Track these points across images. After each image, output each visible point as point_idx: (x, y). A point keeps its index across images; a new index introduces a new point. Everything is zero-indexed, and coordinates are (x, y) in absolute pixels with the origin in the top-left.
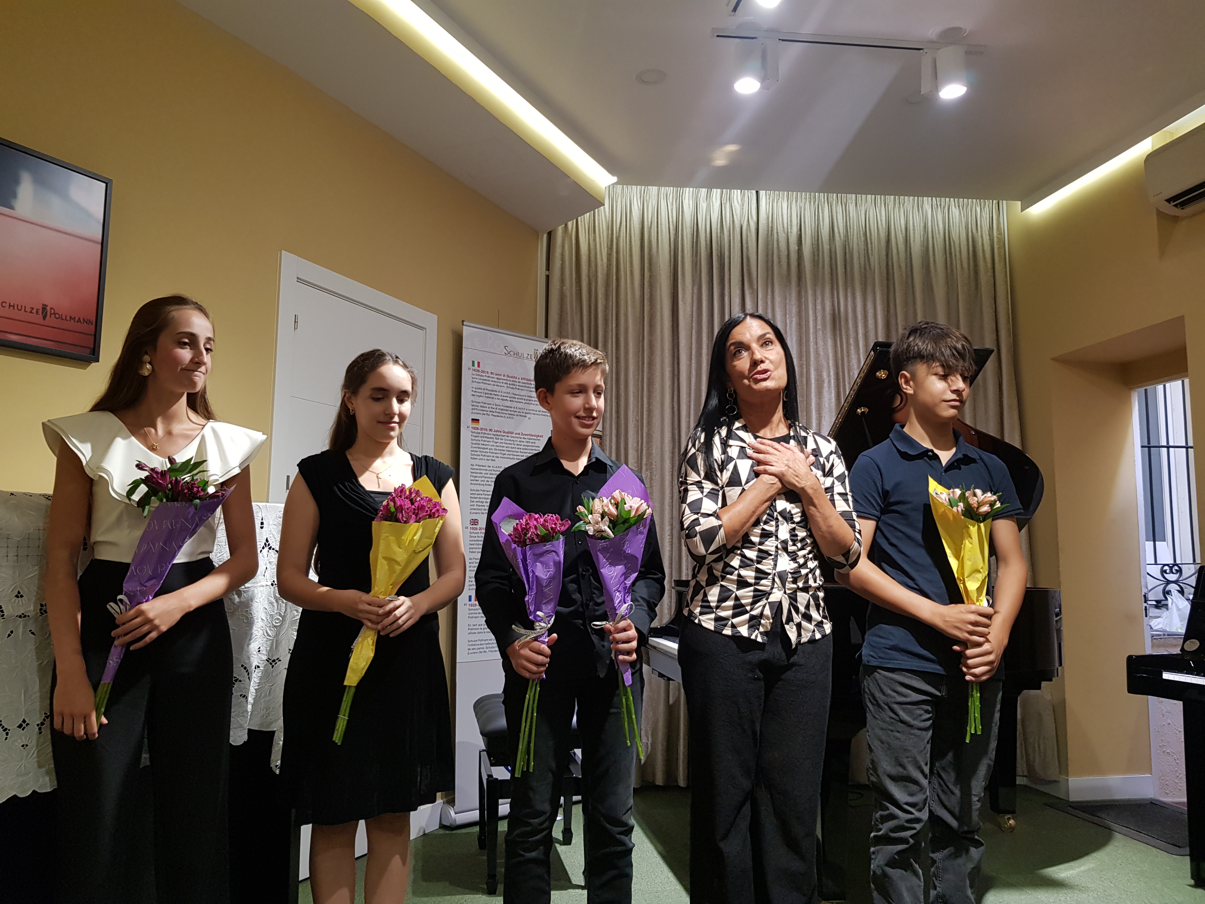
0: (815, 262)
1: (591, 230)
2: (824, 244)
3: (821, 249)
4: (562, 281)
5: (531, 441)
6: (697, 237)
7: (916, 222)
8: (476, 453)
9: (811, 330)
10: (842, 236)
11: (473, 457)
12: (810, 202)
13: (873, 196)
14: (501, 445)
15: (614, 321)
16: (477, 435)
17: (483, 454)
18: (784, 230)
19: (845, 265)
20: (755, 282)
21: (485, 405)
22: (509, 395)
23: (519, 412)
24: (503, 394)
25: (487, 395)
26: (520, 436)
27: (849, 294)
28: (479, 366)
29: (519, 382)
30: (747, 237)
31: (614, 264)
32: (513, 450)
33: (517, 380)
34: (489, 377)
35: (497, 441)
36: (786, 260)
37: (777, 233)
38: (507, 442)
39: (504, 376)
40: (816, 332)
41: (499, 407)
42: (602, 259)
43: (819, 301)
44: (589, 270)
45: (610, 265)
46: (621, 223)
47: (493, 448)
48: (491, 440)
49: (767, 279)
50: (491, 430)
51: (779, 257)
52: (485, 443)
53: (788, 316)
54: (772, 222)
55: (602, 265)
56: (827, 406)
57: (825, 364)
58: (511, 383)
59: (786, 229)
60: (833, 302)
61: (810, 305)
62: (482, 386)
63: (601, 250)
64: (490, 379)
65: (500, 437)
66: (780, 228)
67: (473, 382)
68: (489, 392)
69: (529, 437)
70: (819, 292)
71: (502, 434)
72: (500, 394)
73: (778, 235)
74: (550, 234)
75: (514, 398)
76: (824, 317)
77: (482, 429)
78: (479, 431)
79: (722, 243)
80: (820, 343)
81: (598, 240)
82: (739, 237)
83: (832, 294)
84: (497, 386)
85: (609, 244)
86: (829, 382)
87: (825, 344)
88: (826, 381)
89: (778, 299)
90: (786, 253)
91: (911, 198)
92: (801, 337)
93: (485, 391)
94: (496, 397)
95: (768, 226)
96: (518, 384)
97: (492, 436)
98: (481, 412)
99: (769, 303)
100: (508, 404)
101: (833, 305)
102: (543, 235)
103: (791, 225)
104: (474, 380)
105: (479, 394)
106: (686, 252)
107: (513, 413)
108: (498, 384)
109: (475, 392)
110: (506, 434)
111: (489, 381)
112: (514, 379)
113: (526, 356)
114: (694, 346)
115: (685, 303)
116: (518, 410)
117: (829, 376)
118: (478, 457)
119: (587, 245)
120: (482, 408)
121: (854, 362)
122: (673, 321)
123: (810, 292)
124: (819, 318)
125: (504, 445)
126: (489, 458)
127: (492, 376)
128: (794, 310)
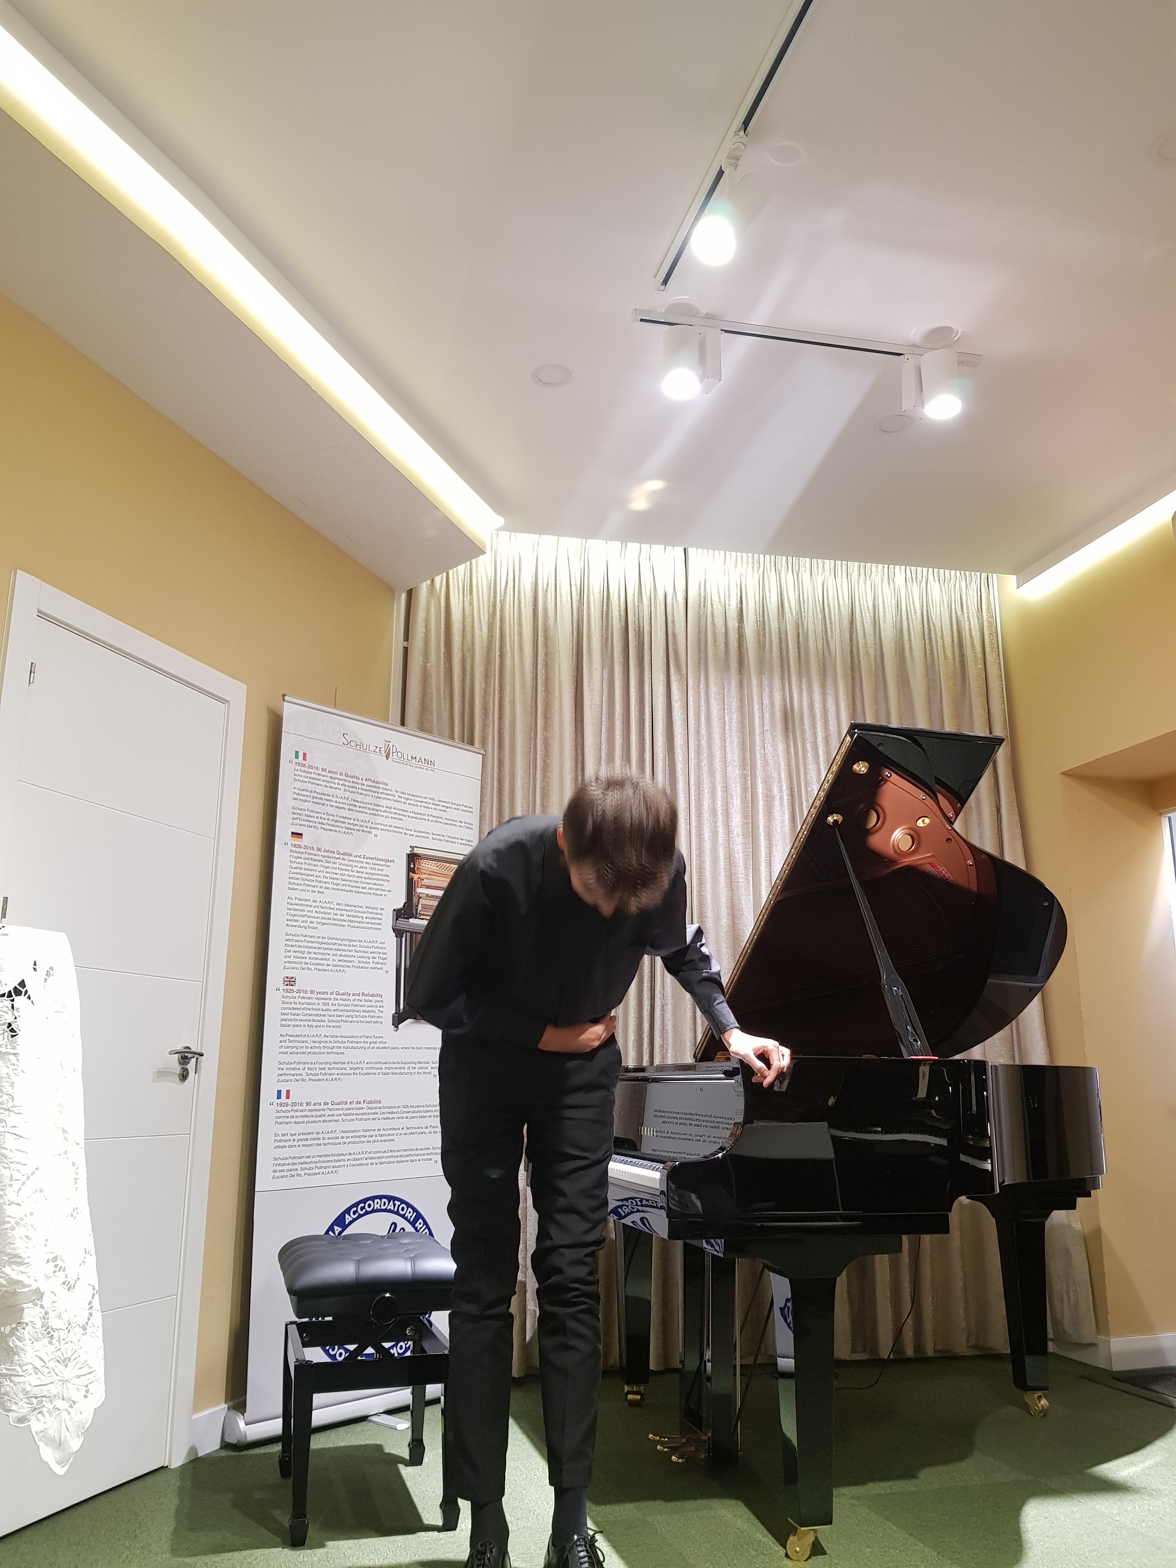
0: (761, 645)
1: (467, 592)
2: (772, 622)
3: (767, 628)
4: (426, 655)
5: (377, 867)
6: (608, 606)
7: (887, 597)
8: (296, 882)
9: (757, 731)
10: (794, 612)
11: (291, 886)
12: (753, 568)
13: (832, 561)
14: (333, 871)
15: (496, 712)
16: (298, 855)
17: (307, 883)
18: (720, 601)
19: (799, 649)
20: (684, 665)
21: (311, 814)
22: (347, 802)
23: (361, 826)
24: (338, 800)
25: (315, 800)
26: (362, 860)
27: (804, 687)
28: (305, 759)
29: (364, 785)
30: (673, 609)
31: (498, 635)
32: (351, 879)
33: (360, 781)
34: (319, 775)
35: (328, 865)
36: (724, 640)
37: (712, 604)
38: (341, 867)
39: (341, 774)
40: (763, 733)
41: (331, 818)
42: (481, 629)
43: (766, 694)
44: (463, 643)
45: (492, 637)
46: (507, 583)
47: (322, 875)
48: (319, 863)
49: (699, 663)
50: (319, 849)
51: (714, 634)
52: (310, 867)
53: (726, 711)
54: (705, 590)
55: (481, 636)
56: (779, 830)
57: (775, 776)
58: (351, 784)
59: (722, 600)
60: (784, 695)
61: (755, 698)
62: (310, 787)
63: (480, 617)
64: (320, 777)
65: (332, 860)
66: (715, 598)
67: (295, 780)
68: (319, 796)
69: (375, 861)
70: (766, 682)
71: (336, 855)
72: (334, 799)
73: (712, 607)
74: (410, 593)
75: (354, 806)
76: (772, 714)
77: (306, 847)
78: (302, 850)
79: (641, 616)
80: (769, 748)
81: (475, 602)
82: (663, 607)
83: (783, 686)
84: (331, 787)
85: (491, 610)
86: (781, 798)
87: (775, 749)
88: (777, 798)
89: (713, 689)
90: (724, 632)
91: (880, 566)
92: (743, 739)
93: (312, 794)
94: (329, 803)
95: (700, 595)
96: (360, 786)
97: (321, 858)
98: (306, 823)
99: (702, 694)
100: (346, 813)
101: (784, 700)
102: (400, 596)
103: (729, 596)
104: (297, 778)
105: (304, 798)
106: (593, 624)
107: (351, 827)
108: (332, 785)
109: (299, 794)
110: (342, 857)
111: (319, 780)
112: (355, 780)
113: (372, 748)
114: (603, 747)
115: (591, 690)
116: (359, 823)
117: (781, 791)
118: (299, 887)
119: (461, 610)
120: (307, 818)
121: (812, 774)
122: (575, 713)
123: (755, 681)
124: (767, 716)
125: (337, 871)
126: (314, 889)
127: (323, 773)
128: (735, 704)
